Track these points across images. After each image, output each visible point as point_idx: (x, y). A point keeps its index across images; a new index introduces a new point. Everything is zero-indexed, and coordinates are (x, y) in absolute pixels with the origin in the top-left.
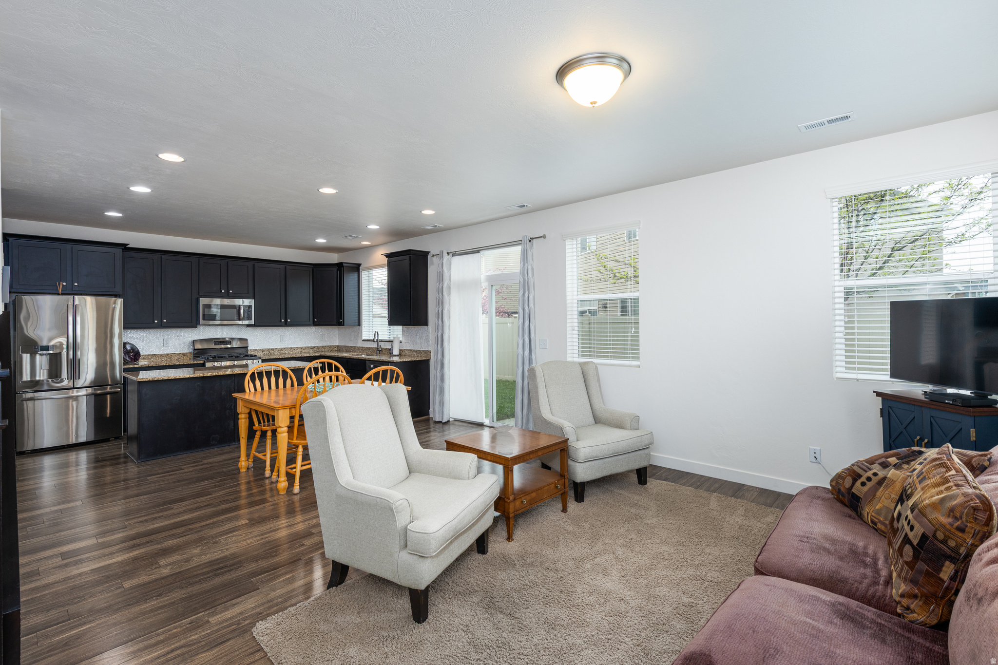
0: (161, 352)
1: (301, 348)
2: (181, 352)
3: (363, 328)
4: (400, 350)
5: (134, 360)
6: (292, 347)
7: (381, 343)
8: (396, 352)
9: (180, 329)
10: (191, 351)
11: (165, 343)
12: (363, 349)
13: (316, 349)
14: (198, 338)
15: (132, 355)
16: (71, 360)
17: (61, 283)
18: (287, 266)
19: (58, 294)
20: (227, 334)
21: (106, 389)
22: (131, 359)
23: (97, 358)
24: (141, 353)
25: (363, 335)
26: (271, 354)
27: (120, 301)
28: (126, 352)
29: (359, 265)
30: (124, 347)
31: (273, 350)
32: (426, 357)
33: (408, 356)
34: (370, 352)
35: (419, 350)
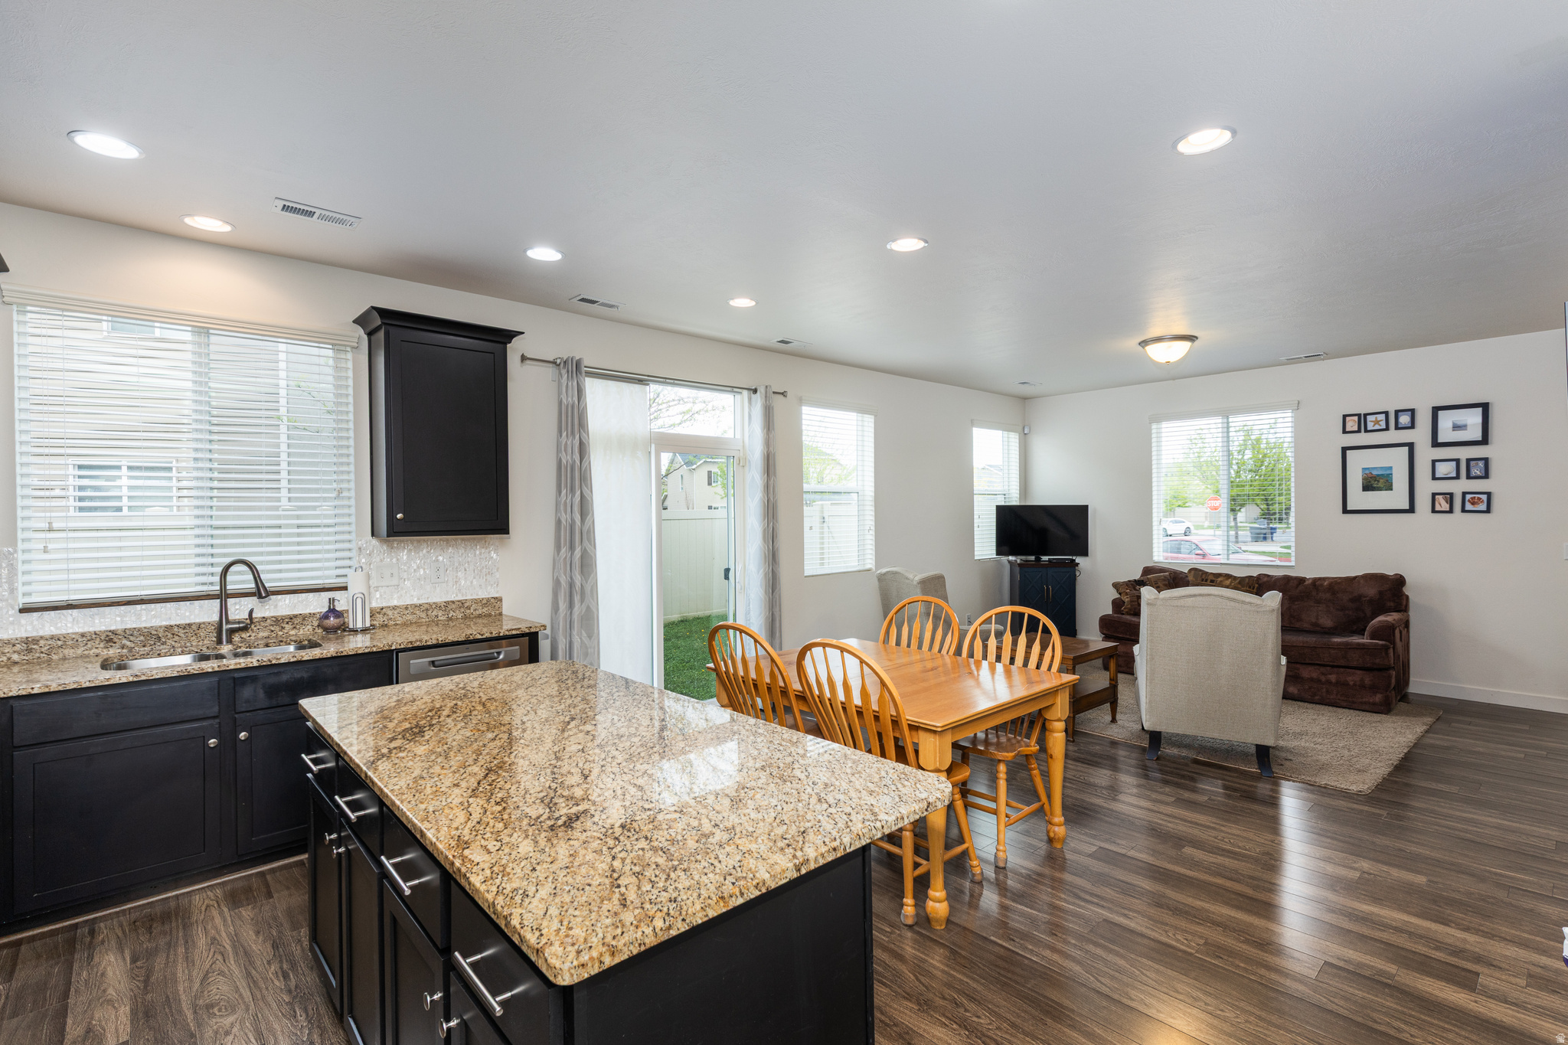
4: (370, 613)
8: (359, 619)
25: (21, 589)
32: (490, 615)
33: (405, 625)
34: (123, 647)
35: (459, 601)
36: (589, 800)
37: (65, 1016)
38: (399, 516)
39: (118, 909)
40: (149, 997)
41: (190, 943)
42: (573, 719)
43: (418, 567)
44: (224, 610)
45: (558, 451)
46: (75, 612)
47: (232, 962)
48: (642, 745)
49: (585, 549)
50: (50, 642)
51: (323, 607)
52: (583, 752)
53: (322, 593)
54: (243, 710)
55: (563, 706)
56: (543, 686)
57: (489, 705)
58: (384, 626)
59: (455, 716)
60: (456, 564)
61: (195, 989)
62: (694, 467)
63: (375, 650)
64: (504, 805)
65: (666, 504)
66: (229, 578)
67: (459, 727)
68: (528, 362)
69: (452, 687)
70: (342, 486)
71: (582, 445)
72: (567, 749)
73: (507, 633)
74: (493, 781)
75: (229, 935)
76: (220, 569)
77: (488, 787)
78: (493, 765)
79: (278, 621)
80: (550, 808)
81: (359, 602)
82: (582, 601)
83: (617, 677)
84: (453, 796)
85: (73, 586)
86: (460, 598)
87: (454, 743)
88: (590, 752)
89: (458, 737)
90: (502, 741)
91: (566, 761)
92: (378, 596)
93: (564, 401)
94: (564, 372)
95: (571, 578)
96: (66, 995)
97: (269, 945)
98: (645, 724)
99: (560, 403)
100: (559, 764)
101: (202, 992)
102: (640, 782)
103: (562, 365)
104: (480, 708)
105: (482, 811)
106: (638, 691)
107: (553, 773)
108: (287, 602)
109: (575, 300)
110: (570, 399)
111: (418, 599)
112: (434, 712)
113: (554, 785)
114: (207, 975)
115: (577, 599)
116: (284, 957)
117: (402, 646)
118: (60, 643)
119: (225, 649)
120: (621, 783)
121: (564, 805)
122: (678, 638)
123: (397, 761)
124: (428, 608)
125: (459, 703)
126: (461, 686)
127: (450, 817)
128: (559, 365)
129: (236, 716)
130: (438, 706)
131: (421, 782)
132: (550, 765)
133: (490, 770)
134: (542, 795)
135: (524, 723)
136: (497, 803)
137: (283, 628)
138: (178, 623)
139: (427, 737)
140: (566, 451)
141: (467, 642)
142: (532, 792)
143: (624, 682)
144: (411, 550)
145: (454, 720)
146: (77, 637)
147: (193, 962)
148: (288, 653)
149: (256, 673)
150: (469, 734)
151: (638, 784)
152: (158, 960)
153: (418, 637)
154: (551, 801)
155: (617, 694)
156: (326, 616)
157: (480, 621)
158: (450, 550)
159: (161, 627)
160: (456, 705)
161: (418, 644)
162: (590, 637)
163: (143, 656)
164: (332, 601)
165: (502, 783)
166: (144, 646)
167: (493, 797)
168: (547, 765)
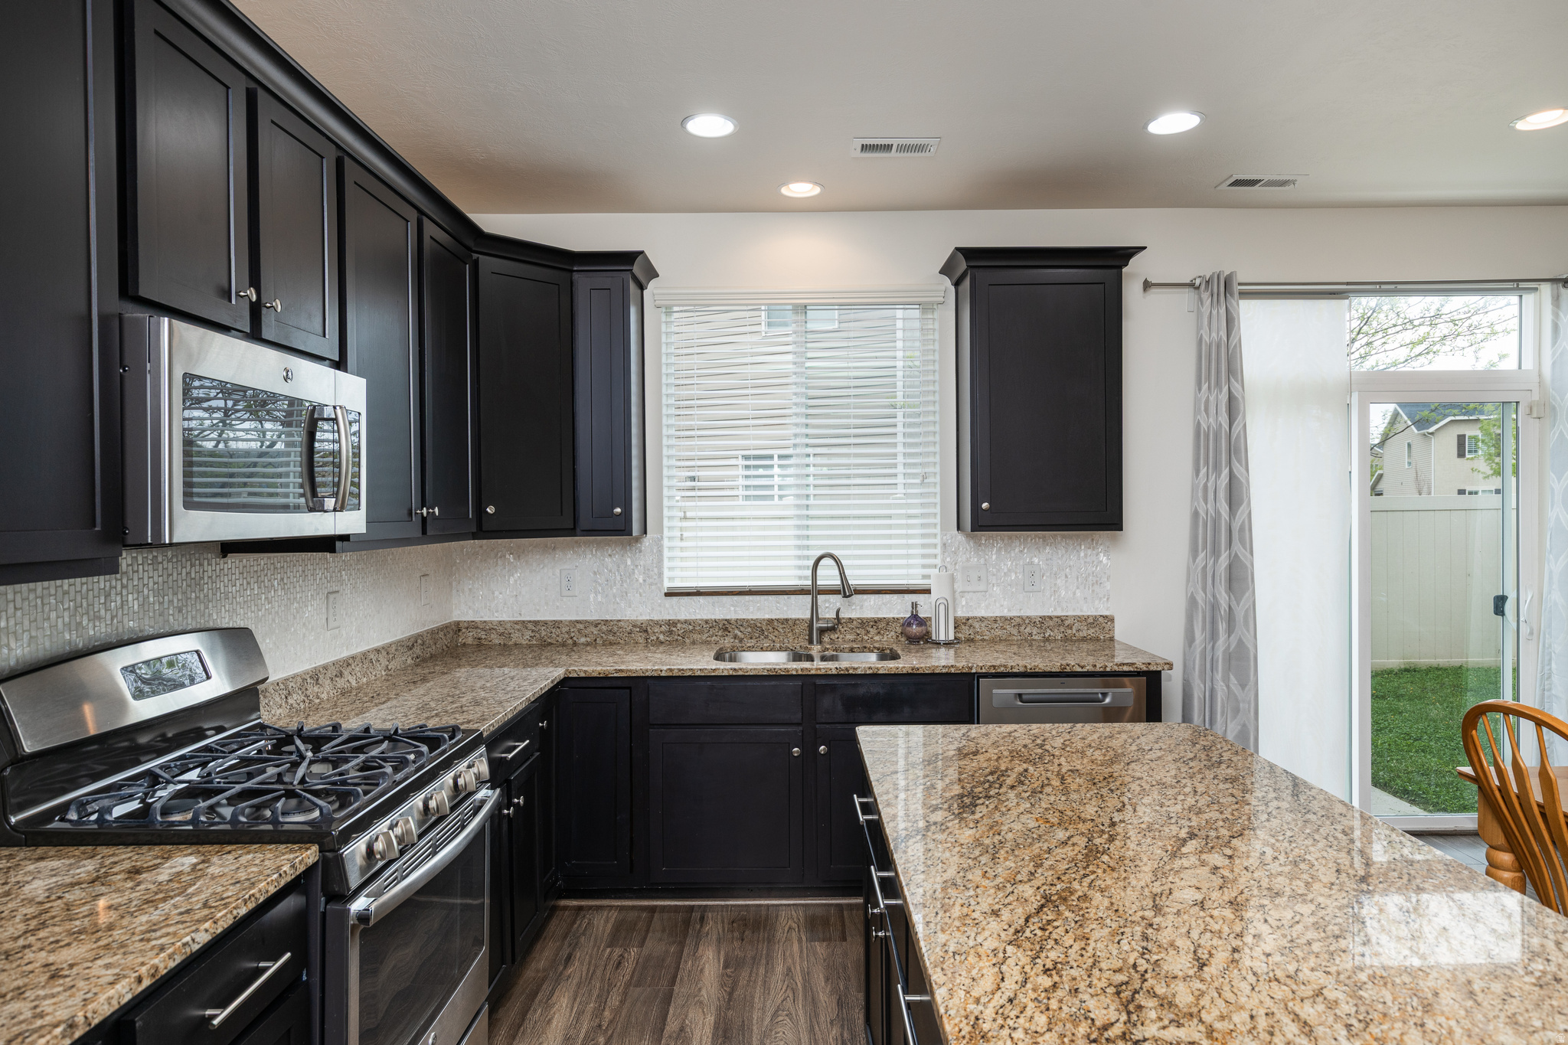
4: (956, 623)
8: (942, 630)
32: (1098, 639)
33: (994, 641)
34: (735, 637)
35: (1058, 617)
36: (1201, 1021)
37: (669, 1004)
38: (985, 505)
39: (723, 903)
40: (730, 1013)
41: (770, 966)
42: (1192, 836)
43: (1009, 570)
44: (814, 607)
45: (1197, 411)
46: (701, 599)
47: (801, 1007)
48: (1316, 926)
49: (1236, 554)
50: (684, 626)
51: (907, 611)
52: (1203, 908)
53: (906, 595)
54: (824, 721)
55: (1179, 807)
56: (1153, 765)
57: (1069, 780)
58: (970, 641)
59: (1020, 789)
60: (1055, 569)
61: (766, 1023)
62: (1431, 430)
63: (953, 670)
64: (1056, 978)
65: (1379, 487)
66: (819, 572)
67: (1021, 809)
68: (1153, 290)
69: (1028, 742)
70: (927, 470)
71: (1231, 399)
72: (1176, 894)
73: (1116, 668)
74: (1049, 922)
75: (802, 971)
76: (811, 563)
77: (1039, 933)
78: (1054, 890)
79: (864, 623)
80: (1129, 1013)
81: (942, 608)
82: (1230, 631)
83: (1278, 772)
84: (987, 933)
85: (701, 574)
86: (1059, 613)
87: (1010, 836)
88: (1216, 913)
89: (1017, 826)
90: (1077, 849)
91: (1170, 917)
92: (964, 603)
93: (1206, 338)
94: (1206, 296)
95: (1214, 596)
96: (673, 982)
97: (835, 999)
98: (1325, 879)
99: (1200, 341)
100: (1157, 920)
101: (771, 1030)
102: (1308, 1011)
103: (1203, 287)
104: (1056, 782)
105: (1020, 978)
106: (1315, 806)
107: (1145, 937)
108: (872, 603)
109: (1224, 186)
110: (1214, 335)
111: (1009, 610)
112: (996, 776)
113: (1143, 965)
114: (777, 1011)
115: (1222, 627)
116: (846, 1023)
117: (984, 671)
118: (691, 627)
119: (815, 650)
120: (1268, 1002)
121: (1153, 1015)
122: (1399, 697)
123: (931, 846)
124: (1021, 622)
125: (1031, 769)
126: (1039, 741)
127: (974, 972)
128: (1198, 288)
129: (817, 726)
130: (1003, 768)
131: (952, 892)
132: (1143, 918)
133: (1047, 899)
134: (1121, 978)
135: (1113, 824)
136: (1046, 971)
137: (868, 632)
138: (777, 617)
139: (978, 816)
140: (1206, 410)
141: (1063, 674)
142: (1103, 965)
143: (1289, 783)
144: (1000, 548)
145: (1018, 796)
146: (703, 623)
147: (769, 989)
148: (867, 662)
149: (835, 682)
150: (1032, 824)
151: (1303, 1016)
152: (743, 974)
153: (1003, 662)
154: (1133, 999)
155: (1275, 803)
156: (907, 623)
157: (1085, 646)
158: (1048, 549)
159: (764, 620)
160: (1026, 770)
161: (1002, 669)
162: (1243, 686)
163: (750, 649)
164: (914, 605)
165: (1061, 931)
166: (751, 638)
167: (1043, 955)
168: (1136, 918)
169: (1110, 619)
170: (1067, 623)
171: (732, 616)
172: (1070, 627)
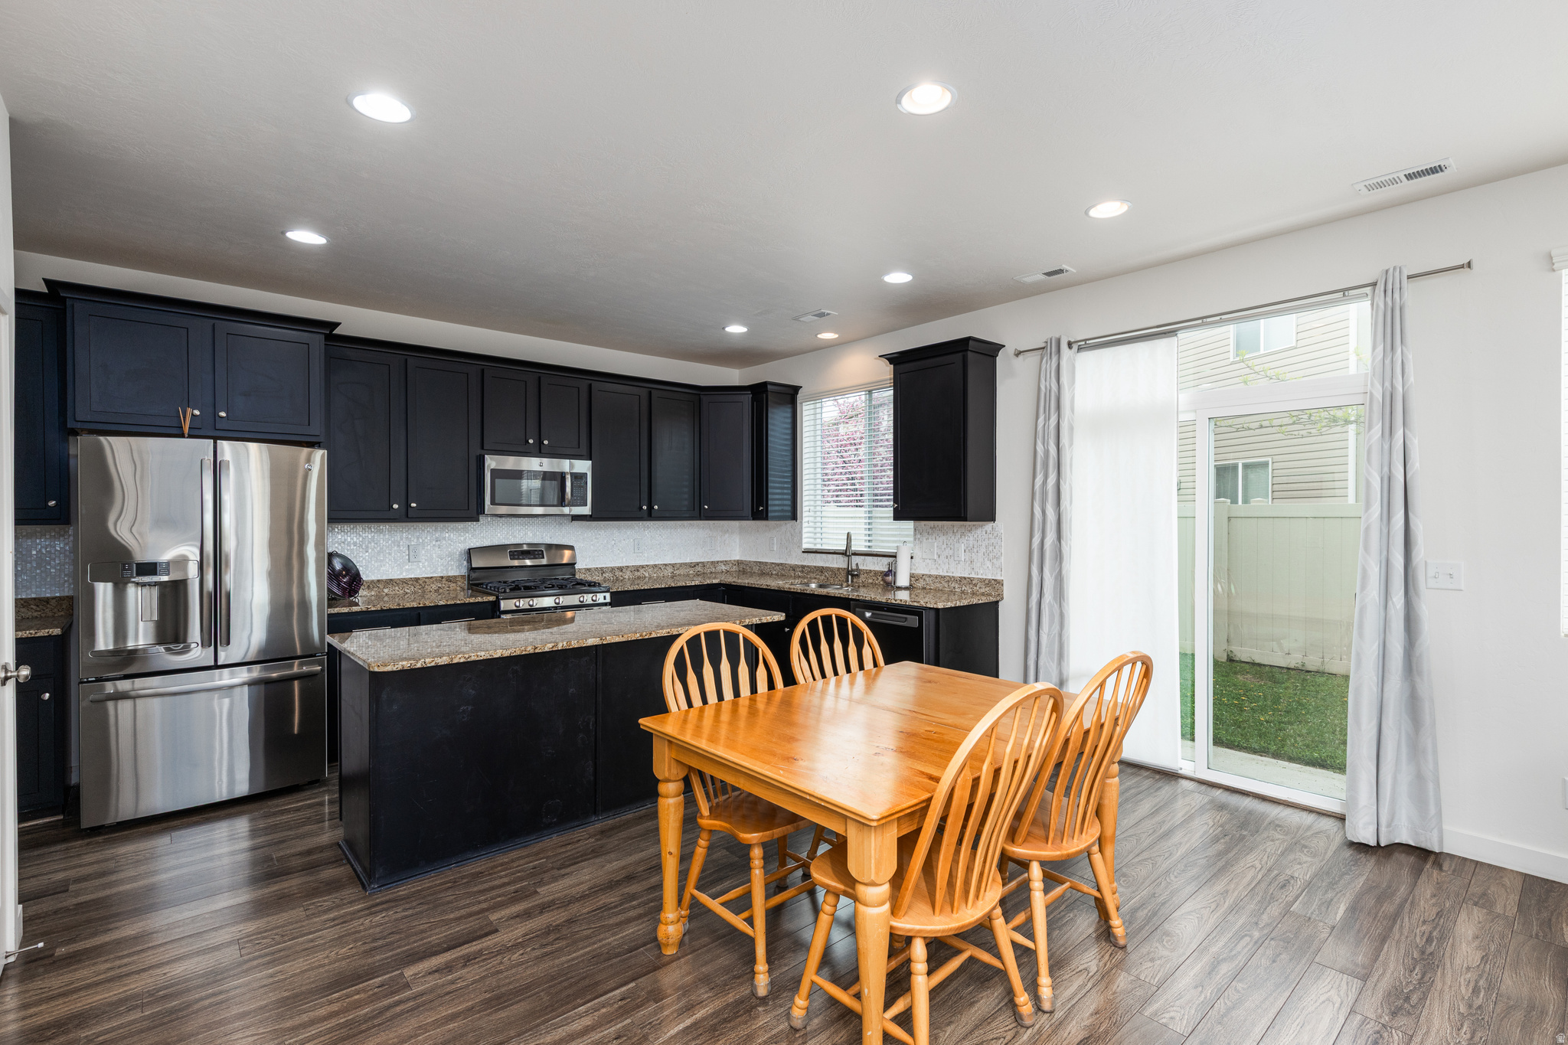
0: (405, 575)
1: (673, 565)
2: (444, 574)
3: (805, 525)
4: (912, 576)
5: (349, 592)
6: (657, 563)
7: (855, 560)
8: (903, 580)
9: (441, 525)
10: (464, 571)
11: (412, 555)
12: (806, 571)
13: (699, 569)
14: (478, 545)
15: (345, 583)
16: (210, 594)
17: (189, 410)
18: (653, 391)
19: (182, 436)
20: (534, 535)
21: (291, 666)
22: (344, 589)
23: (271, 590)
24: (364, 577)
25: (804, 541)
26: (617, 579)
27: (319, 456)
28: (334, 576)
29: (795, 389)
30: (330, 563)
31: (621, 569)
34: (825, 576)
35: (969, 578)
44: (850, 562)
46: (816, 555)
58: (920, 588)
86: (971, 576)
92: (924, 566)
111: (946, 572)
124: (949, 580)
138: (837, 566)
159: (833, 567)
164: (889, 564)
169: (1000, 583)
170: (974, 582)
171: (825, 565)
172: (975, 585)
